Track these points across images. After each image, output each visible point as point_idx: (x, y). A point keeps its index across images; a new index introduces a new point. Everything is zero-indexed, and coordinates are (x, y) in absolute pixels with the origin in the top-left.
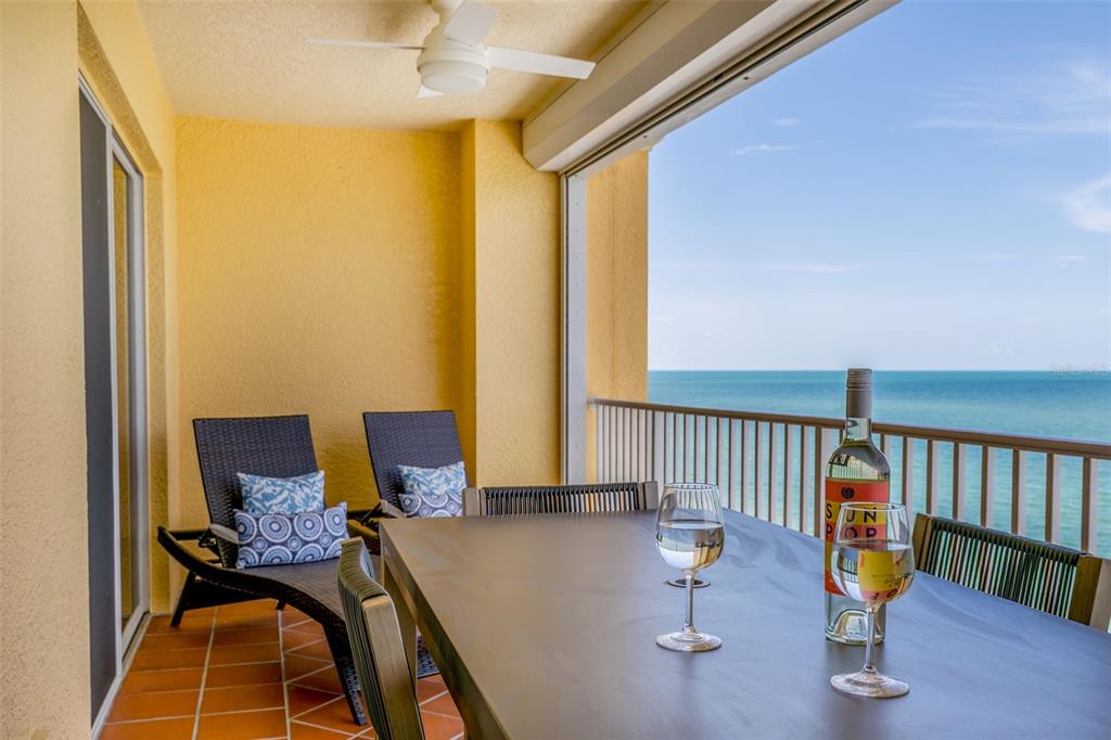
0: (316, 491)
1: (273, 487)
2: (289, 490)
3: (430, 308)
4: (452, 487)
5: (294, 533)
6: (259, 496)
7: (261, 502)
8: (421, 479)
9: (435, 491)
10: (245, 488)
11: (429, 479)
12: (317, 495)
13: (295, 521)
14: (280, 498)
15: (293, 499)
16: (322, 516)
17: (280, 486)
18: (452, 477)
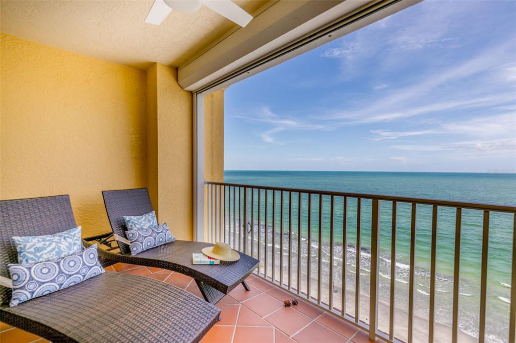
0: (76, 240)
1: (43, 243)
2: (57, 242)
3: (132, 144)
4: (151, 223)
5: (61, 272)
6: (32, 250)
7: (34, 254)
8: (136, 222)
9: (143, 227)
10: (19, 246)
11: (140, 221)
12: (76, 242)
13: (61, 264)
14: (49, 249)
15: (59, 248)
16: (81, 256)
17: (49, 241)
18: (151, 219)
